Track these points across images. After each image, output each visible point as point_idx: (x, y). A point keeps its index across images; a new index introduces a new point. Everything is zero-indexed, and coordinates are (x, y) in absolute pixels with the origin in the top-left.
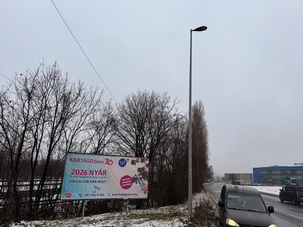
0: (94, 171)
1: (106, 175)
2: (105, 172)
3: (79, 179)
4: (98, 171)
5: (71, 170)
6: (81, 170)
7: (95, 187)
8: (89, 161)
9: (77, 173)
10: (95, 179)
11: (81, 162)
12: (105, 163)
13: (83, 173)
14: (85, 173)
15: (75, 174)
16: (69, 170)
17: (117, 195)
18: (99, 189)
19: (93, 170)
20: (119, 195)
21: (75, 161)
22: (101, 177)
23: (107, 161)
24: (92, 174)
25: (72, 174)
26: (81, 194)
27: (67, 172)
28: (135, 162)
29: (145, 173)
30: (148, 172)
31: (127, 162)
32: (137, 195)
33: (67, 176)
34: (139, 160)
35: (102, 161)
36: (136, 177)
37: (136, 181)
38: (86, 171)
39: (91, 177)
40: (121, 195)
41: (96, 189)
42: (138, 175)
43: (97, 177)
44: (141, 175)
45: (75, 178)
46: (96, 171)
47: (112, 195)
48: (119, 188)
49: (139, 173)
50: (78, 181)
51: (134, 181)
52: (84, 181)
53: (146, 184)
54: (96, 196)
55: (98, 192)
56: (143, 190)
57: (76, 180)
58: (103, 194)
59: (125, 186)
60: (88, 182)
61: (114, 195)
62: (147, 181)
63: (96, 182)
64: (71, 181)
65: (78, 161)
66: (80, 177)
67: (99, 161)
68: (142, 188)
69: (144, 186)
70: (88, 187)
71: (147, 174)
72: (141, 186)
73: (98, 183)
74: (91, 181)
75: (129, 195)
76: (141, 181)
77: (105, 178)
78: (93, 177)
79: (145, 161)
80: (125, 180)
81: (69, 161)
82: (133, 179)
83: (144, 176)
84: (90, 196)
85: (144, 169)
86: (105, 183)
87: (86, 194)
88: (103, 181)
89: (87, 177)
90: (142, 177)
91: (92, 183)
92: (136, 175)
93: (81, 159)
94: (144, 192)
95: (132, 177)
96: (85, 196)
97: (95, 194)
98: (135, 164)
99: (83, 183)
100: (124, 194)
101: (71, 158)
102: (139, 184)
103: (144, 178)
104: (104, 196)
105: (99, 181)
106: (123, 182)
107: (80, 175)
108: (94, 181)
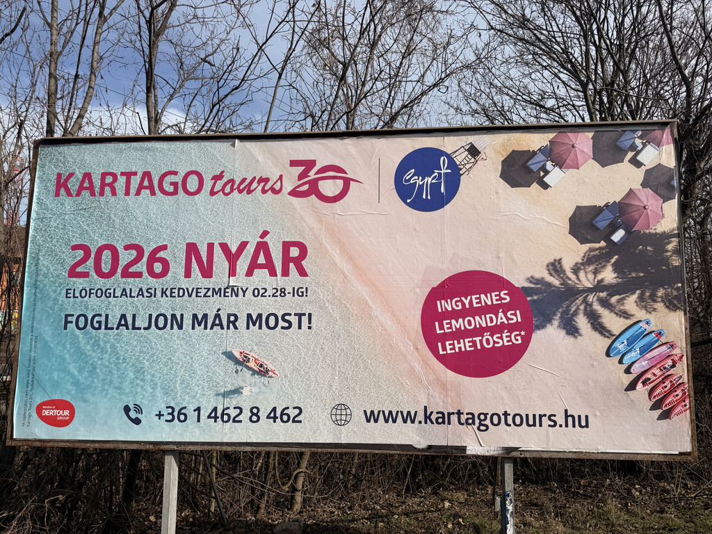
0: (218, 251)
1: (303, 273)
2: (294, 252)
3: (115, 308)
4: (243, 245)
5: (67, 250)
6: (127, 248)
7: (229, 356)
8: (175, 184)
9: (106, 268)
10: (229, 305)
11: (127, 193)
12: (288, 186)
13: (142, 267)
14: (158, 267)
15: (93, 273)
16: (51, 252)
17: (409, 418)
18: (263, 372)
19: (211, 247)
20: (421, 417)
21: (86, 193)
22: (270, 292)
23: (301, 177)
24: (207, 272)
25: (73, 273)
26: (138, 409)
27: (44, 262)
28: (535, 168)
29: (650, 246)
30: (673, 239)
31: (468, 166)
32: (583, 423)
33: (41, 290)
34: (573, 146)
35: (267, 180)
36: (561, 284)
37: (560, 310)
38: (161, 254)
39: (197, 292)
40: (438, 423)
41: (237, 372)
42: (575, 262)
43: (244, 292)
44: (605, 266)
45: (93, 300)
46: (234, 249)
47: (368, 421)
48: (417, 367)
49: (591, 250)
50: (110, 317)
51: (542, 315)
52: (150, 316)
53: (663, 340)
54: (240, 421)
55: (253, 392)
56: (644, 383)
57: (100, 315)
58: (294, 408)
59: (463, 350)
60: (180, 327)
61: (381, 417)
62: (679, 308)
63: (234, 323)
64: (67, 322)
65: (107, 189)
66: (124, 290)
67: (248, 181)
68: (628, 371)
69: (644, 350)
70: (181, 356)
71: (669, 254)
72: (618, 353)
73: (248, 328)
74: (200, 317)
75: (510, 425)
76: (612, 311)
77: (302, 292)
78: (210, 293)
79: (639, 148)
80: (460, 307)
81: (53, 193)
82: (536, 295)
83: (638, 271)
84: (199, 421)
85: (630, 211)
86: (300, 327)
87: (170, 411)
88: (290, 315)
89: (168, 293)
90: (620, 280)
91: (206, 328)
92: (561, 267)
93: (122, 174)
94: (652, 403)
95: (527, 285)
96: (167, 421)
97: (232, 408)
98: (544, 176)
99: (145, 329)
100: (467, 414)
101: (59, 175)
102: (597, 335)
103: (638, 292)
104: (300, 422)
105: (260, 316)
106: (445, 322)
107: (122, 277)
108: (220, 320)
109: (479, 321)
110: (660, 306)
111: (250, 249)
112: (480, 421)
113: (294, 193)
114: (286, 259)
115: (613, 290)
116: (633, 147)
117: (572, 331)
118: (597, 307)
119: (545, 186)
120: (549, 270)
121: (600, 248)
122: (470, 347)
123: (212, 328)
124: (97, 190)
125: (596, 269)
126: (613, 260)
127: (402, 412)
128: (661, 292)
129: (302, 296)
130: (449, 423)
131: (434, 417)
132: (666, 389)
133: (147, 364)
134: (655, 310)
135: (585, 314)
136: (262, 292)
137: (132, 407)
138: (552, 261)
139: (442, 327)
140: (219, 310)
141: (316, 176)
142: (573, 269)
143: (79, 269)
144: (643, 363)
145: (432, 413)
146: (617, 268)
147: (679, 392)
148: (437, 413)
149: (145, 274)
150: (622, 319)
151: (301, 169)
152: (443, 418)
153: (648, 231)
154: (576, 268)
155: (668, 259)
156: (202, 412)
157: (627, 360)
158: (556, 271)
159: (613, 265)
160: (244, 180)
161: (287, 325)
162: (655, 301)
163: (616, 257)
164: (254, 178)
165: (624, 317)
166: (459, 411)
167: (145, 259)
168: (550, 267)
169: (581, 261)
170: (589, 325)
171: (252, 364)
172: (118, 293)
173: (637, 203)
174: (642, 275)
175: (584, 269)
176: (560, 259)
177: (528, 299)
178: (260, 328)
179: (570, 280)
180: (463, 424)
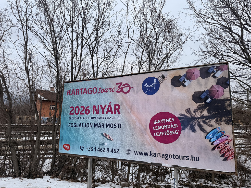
0: (100, 107)
1: (119, 113)
2: (117, 107)
3: (79, 122)
4: (106, 105)
5: (69, 108)
7: (102, 134)
8: (91, 91)
9: (77, 112)
10: (103, 121)
11: (81, 94)
12: (116, 90)
13: (84, 112)
14: (87, 112)
15: (74, 113)
16: (66, 108)
17: (146, 154)
18: (110, 139)
19: (98, 106)
20: (149, 154)
21: (73, 94)
22: (112, 118)
23: (119, 87)
24: (98, 113)
25: (71, 114)
26: (83, 147)
27: (65, 111)
28: (181, 81)
29: (219, 104)
30: (228, 101)
31: (162, 81)
32: (198, 160)
33: (64, 118)
34: (193, 73)
35: (111, 89)
36: (190, 116)
37: (190, 124)
38: (88, 108)
39: (95, 118)
40: (154, 156)
41: (104, 139)
42: (194, 109)
43: (106, 118)
44: (204, 110)
45: (74, 120)
46: (103, 107)
47: (135, 154)
48: (148, 140)
49: (199, 105)
50: (78, 124)
51: (184, 125)
52: (86, 124)
53: (225, 134)
54: (105, 152)
55: (107, 144)
56: (218, 148)
57: (76, 124)
58: (117, 149)
59: (161, 135)
60: (92, 127)
61: (139, 153)
62: (230, 124)
63: (103, 126)
64: (69, 125)
65: (77, 93)
66: (81, 117)
67: (107, 89)
68: (212, 144)
69: (218, 138)
70: (92, 134)
71: (226, 106)
72: (209, 138)
73: (106, 127)
74: (96, 124)
75: (175, 159)
76: (207, 124)
77: (119, 118)
78: (98, 118)
79: (215, 72)
80: (160, 123)
81: (67, 95)
82: (182, 119)
83: (215, 112)
84: (95, 151)
85: (213, 92)
86: (118, 128)
87: (89, 148)
88: (116, 124)
89: (89, 118)
90: (209, 115)
91: (97, 127)
92: (190, 111)
93: (80, 89)
94: (221, 155)
95: (179, 116)
96: (89, 150)
97: (103, 148)
98: (184, 83)
99: (85, 127)
100: (162, 154)
101: (68, 90)
102: (202, 132)
103: (216, 118)
104: (118, 153)
105: (109, 124)
106: (156, 127)
107: (80, 114)
108: (100, 125)
109: (165, 127)
110: (223, 123)
111: (107, 107)
112: (166, 157)
113: (117, 92)
114: (115, 109)
115: (207, 118)
116: (213, 72)
117: (194, 130)
118: (202, 123)
119: (185, 86)
120: (186, 112)
121: (203, 105)
122: (163, 134)
123: (98, 127)
124: (75, 93)
125: (201, 111)
126: (207, 108)
127: (144, 152)
128: (223, 119)
129: (119, 119)
130: (157, 157)
131: (153, 154)
132: (226, 151)
133: (85, 136)
134: (221, 124)
135: (198, 125)
136: (110, 118)
137: (81, 146)
138: (187, 109)
139: (155, 128)
140: (100, 122)
141: (123, 87)
142: (193, 111)
143: (72, 113)
144: (218, 142)
145: (152, 153)
146: (208, 111)
147: (230, 152)
148: (154, 153)
149: (85, 113)
150: (210, 127)
151: (119, 85)
152: (155, 155)
153: (218, 99)
154: (195, 111)
155: (226, 108)
156: (96, 149)
157: (212, 140)
158: (188, 112)
159: (207, 110)
160: (106, 89)
161: (115, 127)
162: (221, 121)
163: (208, 107)
164: (108, 88)
165: (211, 127)
166: (160, 153)
167: (85, 110)
168: (187, 111)
169: (196, 109)
170: (199, 129)
171: (107, 137)
172: (79, 118)
173: (215, 90)
174: (217, 113)
175: (198, 111)
176: (190, 108)
177: (180, 120)
178: (109, 127)
179: (193, 115)
180: (161, 157)
